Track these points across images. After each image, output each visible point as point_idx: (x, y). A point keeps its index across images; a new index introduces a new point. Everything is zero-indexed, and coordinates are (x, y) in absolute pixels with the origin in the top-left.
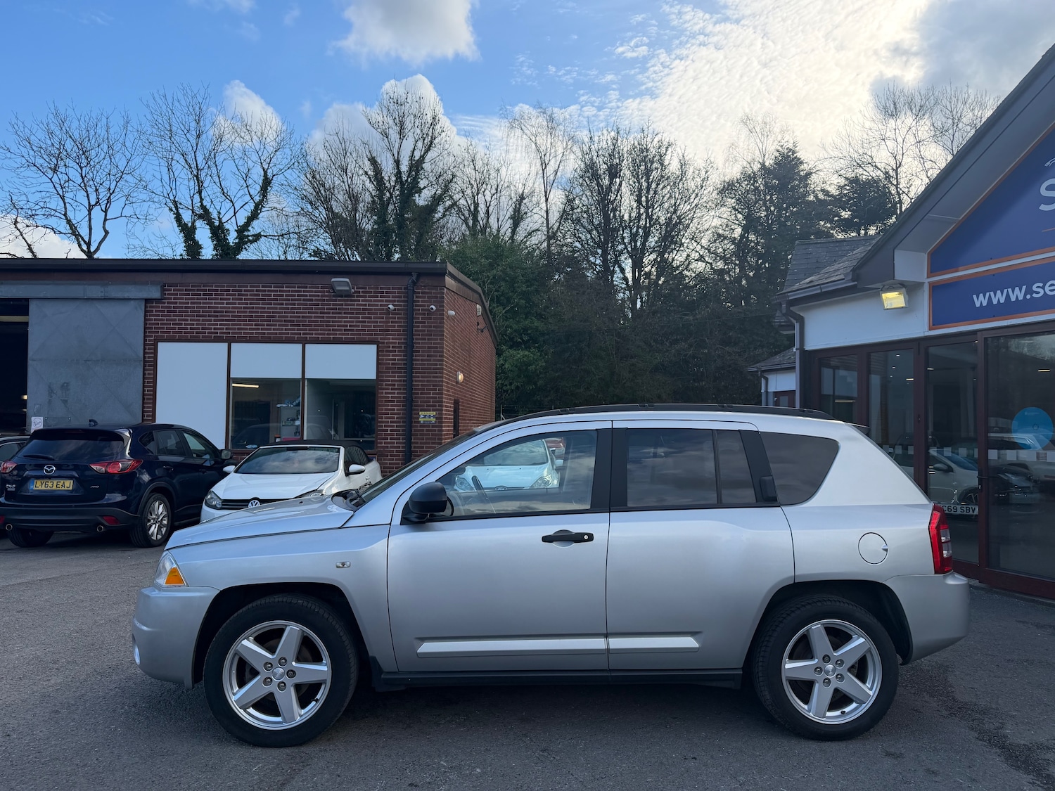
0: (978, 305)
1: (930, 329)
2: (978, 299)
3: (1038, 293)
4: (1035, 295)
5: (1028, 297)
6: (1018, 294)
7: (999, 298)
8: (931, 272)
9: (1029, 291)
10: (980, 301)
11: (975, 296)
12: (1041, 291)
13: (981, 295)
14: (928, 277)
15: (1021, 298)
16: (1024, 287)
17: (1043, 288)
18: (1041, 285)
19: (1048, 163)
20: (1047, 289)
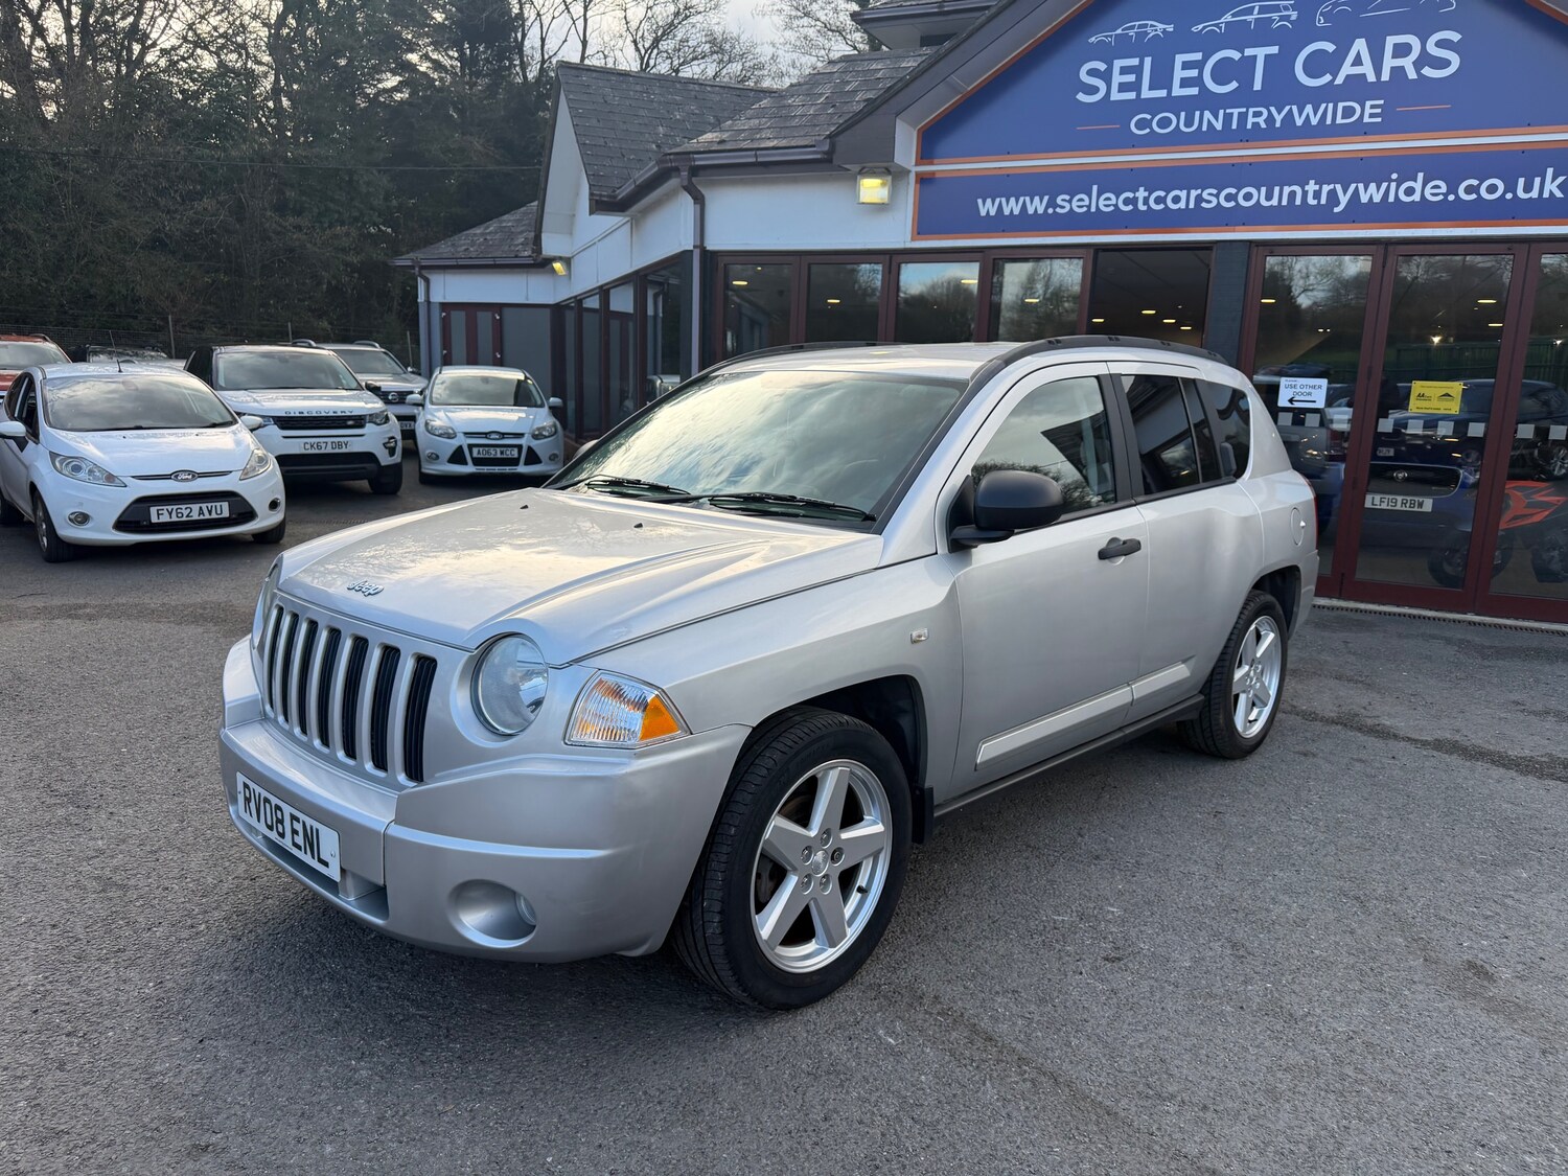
0: (983, 213)
1: (913, 239)
2: (984, 204)
3: (1063, 207)
4: (1058, 210)
5: (1050, 211)
6: (1037, 206)
7: (1012, 207)
8: (922, 158)
9: (1052, 203)
10: (987, 208)
11: (980, 201)
12: (1067, 205)
13: (989, 201)
14: (916, 165)
15: (1041, 211)
16: (1046, 198)
17: (1070, 201)
18: (1067, 197)
19: (1093, 39)
20: (1075, 203)
